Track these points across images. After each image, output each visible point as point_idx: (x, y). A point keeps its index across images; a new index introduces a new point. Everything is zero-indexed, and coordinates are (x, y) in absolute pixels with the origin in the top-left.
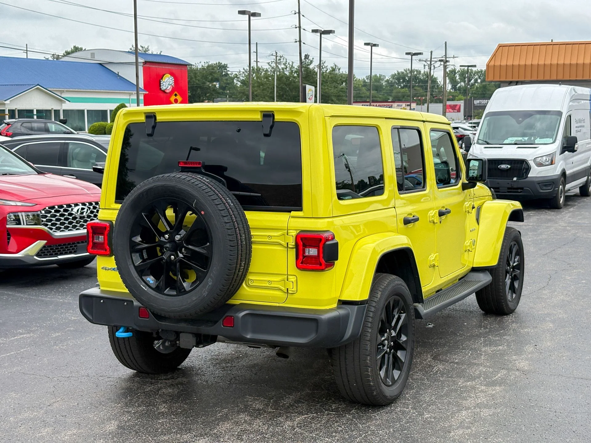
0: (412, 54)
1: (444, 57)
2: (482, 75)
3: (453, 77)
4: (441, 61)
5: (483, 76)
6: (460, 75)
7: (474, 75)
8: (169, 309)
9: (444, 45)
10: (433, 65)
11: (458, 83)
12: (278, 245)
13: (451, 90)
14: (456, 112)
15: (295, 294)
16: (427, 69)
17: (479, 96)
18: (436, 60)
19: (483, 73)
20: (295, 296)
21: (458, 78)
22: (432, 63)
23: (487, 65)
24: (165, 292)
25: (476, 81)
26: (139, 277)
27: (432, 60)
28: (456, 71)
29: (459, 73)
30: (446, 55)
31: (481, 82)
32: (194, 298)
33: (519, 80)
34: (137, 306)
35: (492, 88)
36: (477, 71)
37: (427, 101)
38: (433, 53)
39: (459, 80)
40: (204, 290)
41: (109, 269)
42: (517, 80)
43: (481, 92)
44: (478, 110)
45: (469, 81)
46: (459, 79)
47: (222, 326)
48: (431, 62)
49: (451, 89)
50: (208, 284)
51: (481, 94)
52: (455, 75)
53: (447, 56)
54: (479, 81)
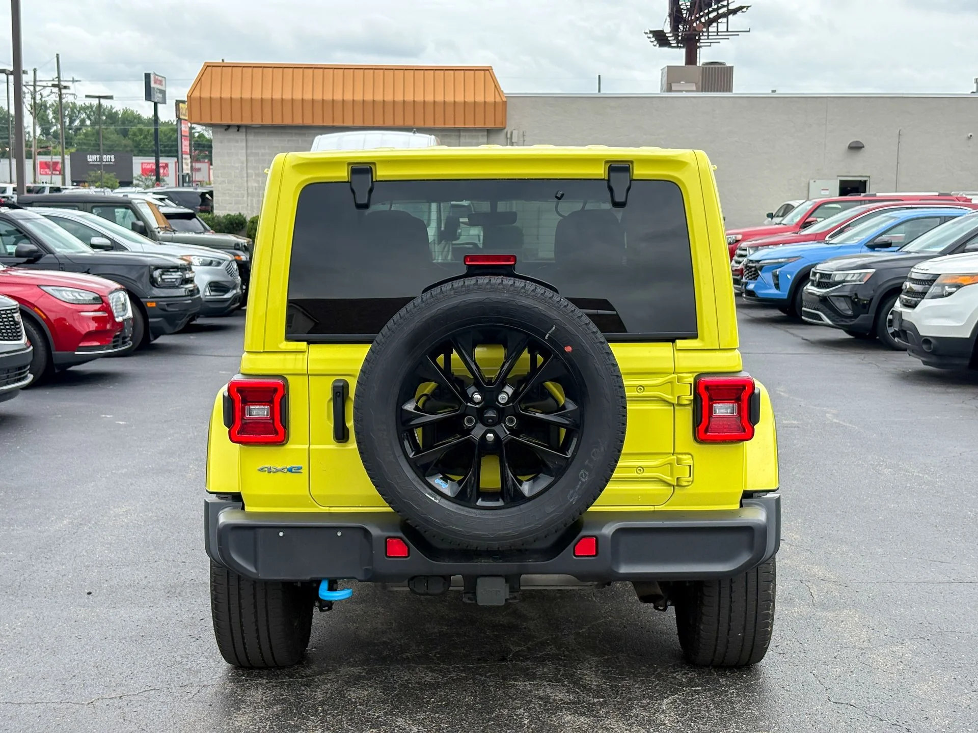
0: (9, 73)
1: (57, 79)
2: (92, 114)
3: (43, 115)
4: (54, 86)
5: (94, 115)
6: (54, 112)
7: (79, 112)
8: (492, 534)
9: (56, 59)
10: (39, 93)
11: (53, 126)
12: (658, 402)
13: (41, 137)
14: (57, 174)
15: (689, 487)
16: (30, 99)
17: (91, 148)
18: (44, 84)
19: (94, 109)
20: (690, 490)
21: (51, 116)
22: (38, 89)
23: (188, 96)
24: (478, 504)
25: (83, 122)
26: (417, 479)
27: (38, 83)
28: (48, 105)
29: (54, 108)
30: (59, 77)
31: (93, 124)
32: (550, 509)
33: (243, 123)
34: (379, 537)
35: (112, 136)
36: (83, 105)
37: (31, 154)
38: (38, 72)
39: (54, 121)
40: (571, 492)
41: (277, 471)
42: (239, 122)
43: (94, 142)
44: (95, 171)
45: (72, 122)
46: (54, 117)
47: (574, 557)
48: (34, 88)
49: (41, 134)
50: (580, 480)
51: (94, 146)
52: (45, 111)
53: (62, 79)
54: (88, 122)
